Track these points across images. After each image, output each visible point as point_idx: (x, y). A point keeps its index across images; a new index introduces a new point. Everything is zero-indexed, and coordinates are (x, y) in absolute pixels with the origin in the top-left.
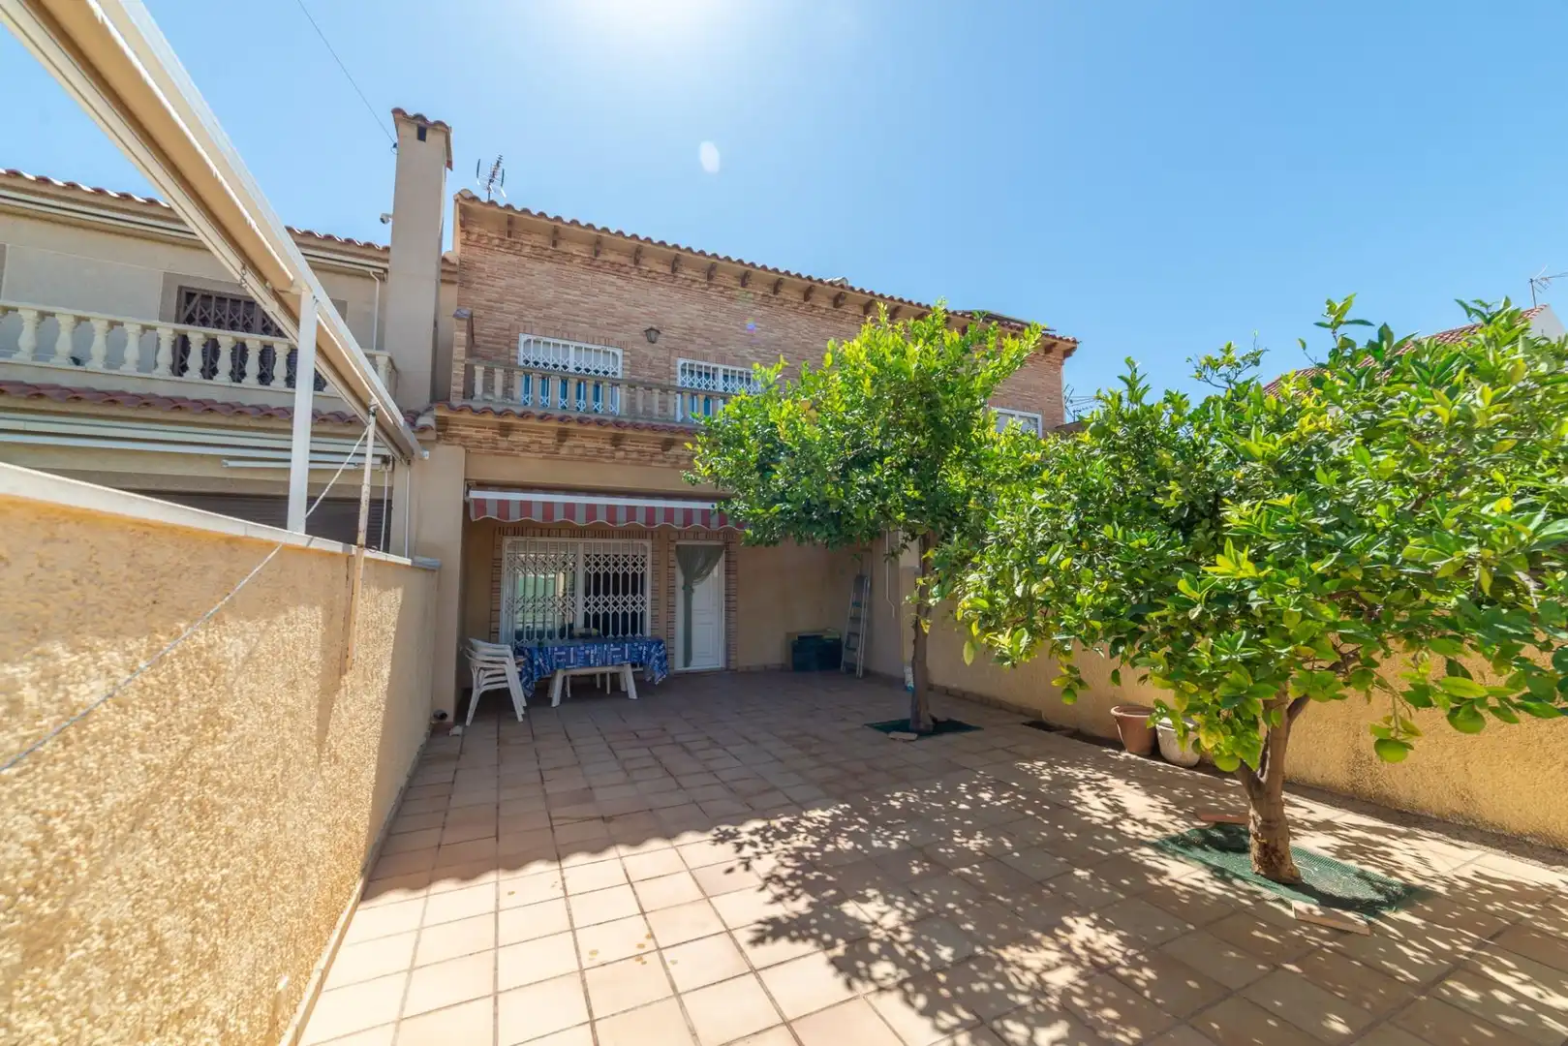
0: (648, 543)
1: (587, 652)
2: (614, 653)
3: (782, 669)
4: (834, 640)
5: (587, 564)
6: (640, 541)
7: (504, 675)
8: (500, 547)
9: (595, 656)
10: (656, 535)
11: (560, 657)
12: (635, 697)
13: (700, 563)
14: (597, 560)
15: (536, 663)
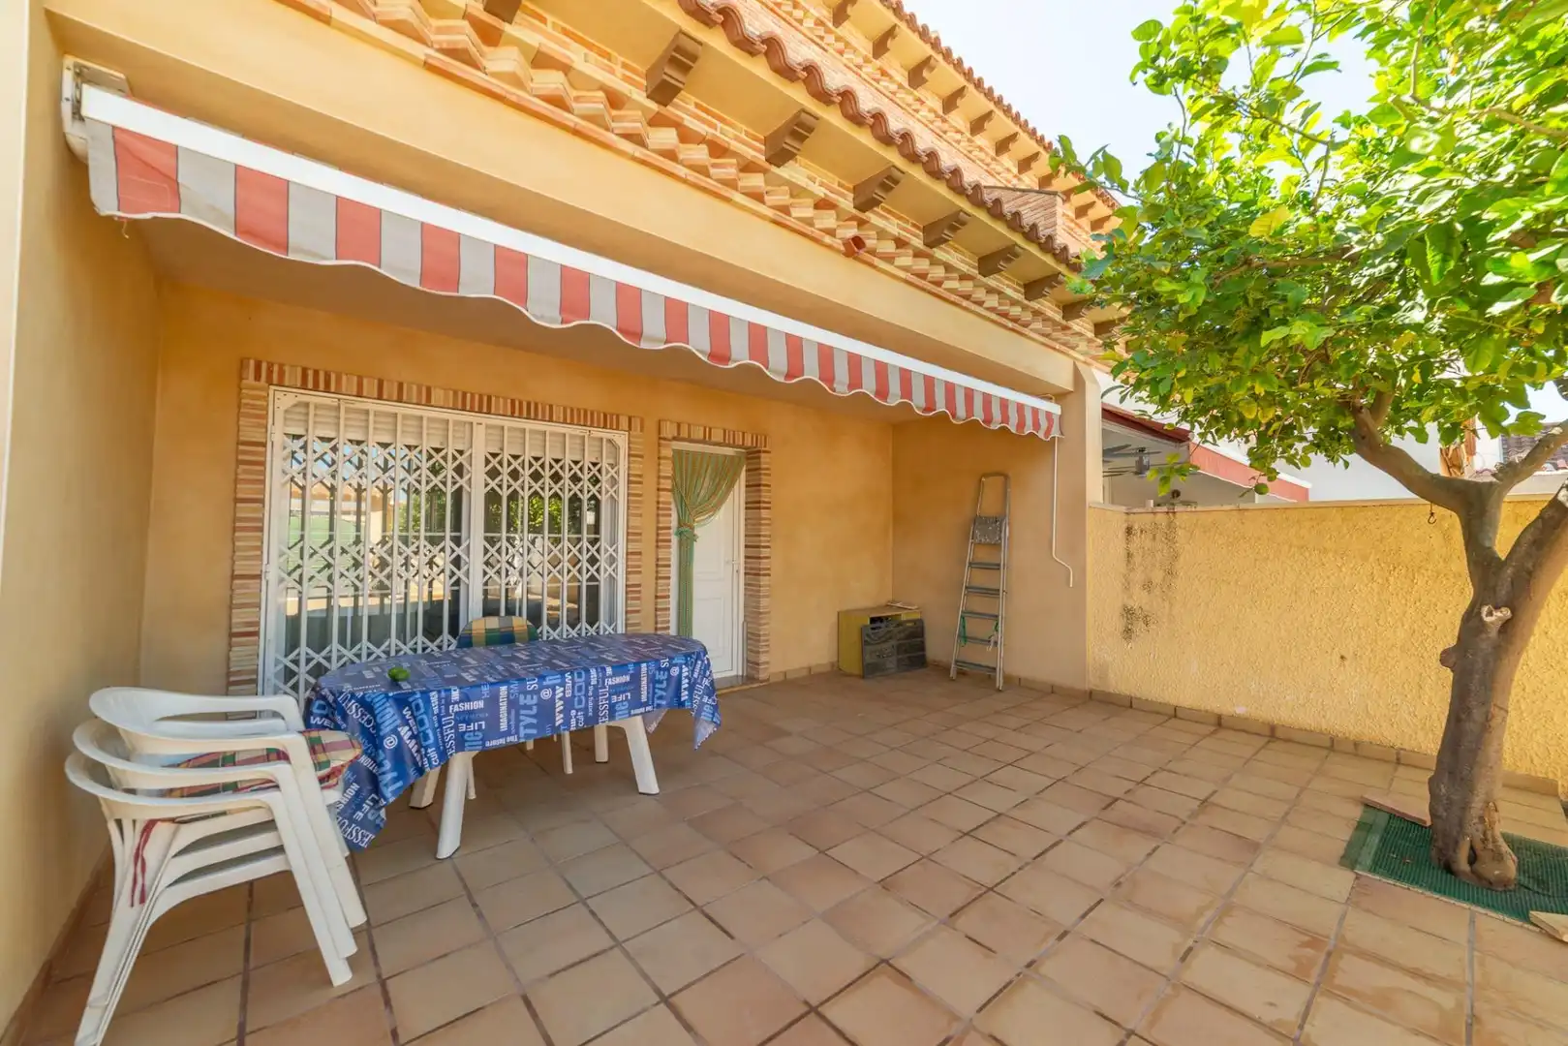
0: (621, 439)
1: (546, 694)
2: (617, 690)
3: (835, 674)
4: (915, 621)
5: (493, 473)
6: (606, 434)
7: (269, 825)
8: (262, 417)
9: (568, 704)
10: (636, 423)
11: (467, 717)
12: (654, 789)
13: (706, 484)
14: (515, 464)
15: (390, 743)
